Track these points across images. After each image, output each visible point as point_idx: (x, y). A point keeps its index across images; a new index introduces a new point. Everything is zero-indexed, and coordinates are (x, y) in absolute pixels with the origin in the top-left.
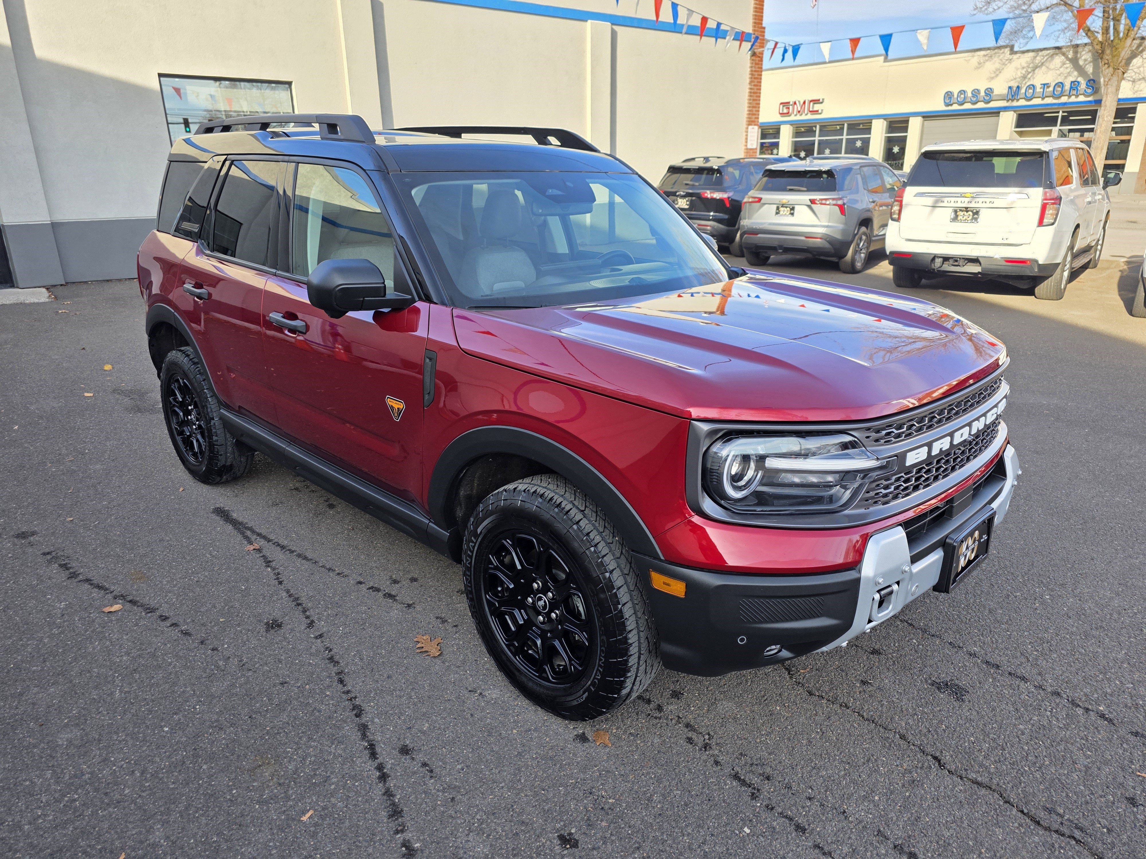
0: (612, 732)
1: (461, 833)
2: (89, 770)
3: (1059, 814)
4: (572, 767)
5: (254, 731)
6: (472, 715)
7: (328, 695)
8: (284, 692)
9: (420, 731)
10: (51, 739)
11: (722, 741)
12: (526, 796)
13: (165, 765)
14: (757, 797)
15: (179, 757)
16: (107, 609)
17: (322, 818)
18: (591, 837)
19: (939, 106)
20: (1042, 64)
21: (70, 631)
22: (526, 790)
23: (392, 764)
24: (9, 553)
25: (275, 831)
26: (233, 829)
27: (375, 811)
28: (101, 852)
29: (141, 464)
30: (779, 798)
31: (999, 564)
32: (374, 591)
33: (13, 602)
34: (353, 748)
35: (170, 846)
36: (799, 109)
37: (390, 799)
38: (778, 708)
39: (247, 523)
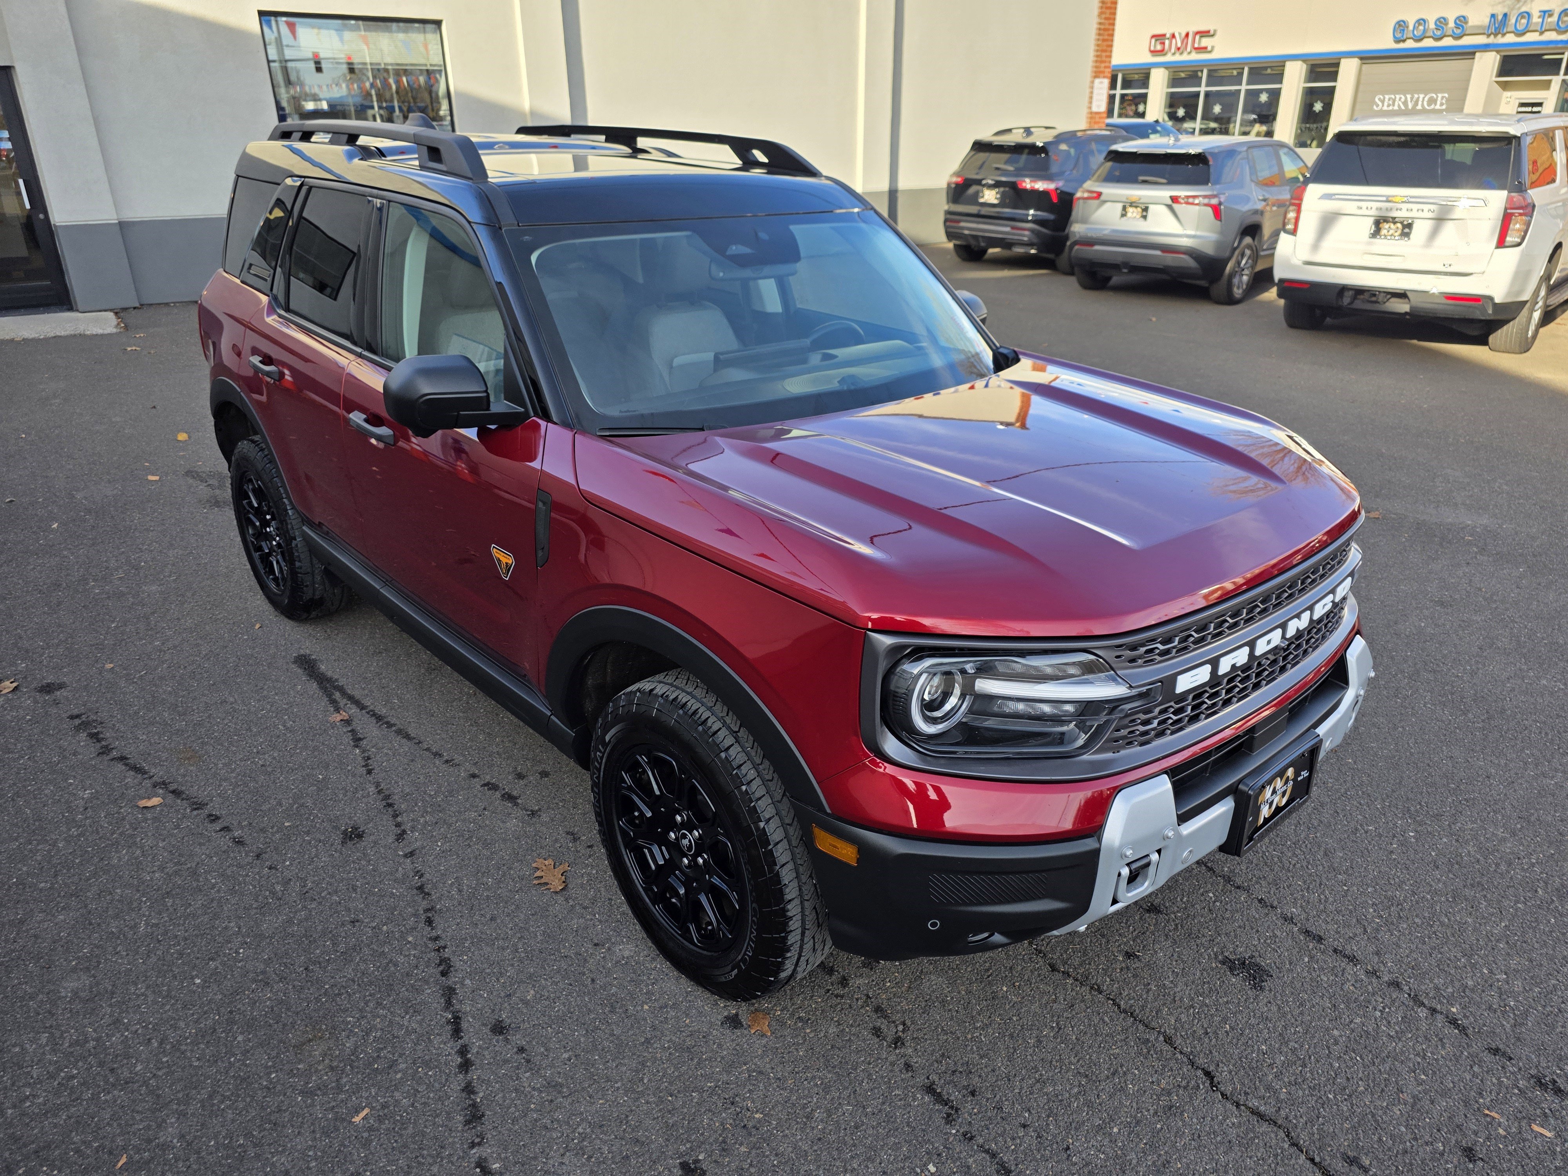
0: (774, 1015)
1: (555, 1152)
2: (95, 1035)
3: (1363, 1167)
4: (714, 1064)
5: (309, 989)
6: (593, 980)
7: (410, 942)
8: (354, 934)
9: (522, 1000)
10: (52, 988)
11: (921, 1035)
12: (647, 1102)
13: (190, 1033)
14: (954, 1120)
15: (209, 1022)
16: (143, 803)
17: (380, 1120)
18: (724, 1166)
19: (1387, 43)
21: (93, 832)
22: (649, 1095)
23: (480, 1047)
24: (27, 715)
25: (318, 1136)
26: (265, 1129)
27: (448, 1113)
28: (98, 1152)
29: (210, 586)
30: (983, 1124)
31: (1353, 780)
32: (489, 789)
33: (24, 787)
34: (432, 1021)
35: (184, 1149)
36: (1179, 45)
37: (469, 1098)
38: (1005, 989)
39: (337, 680)
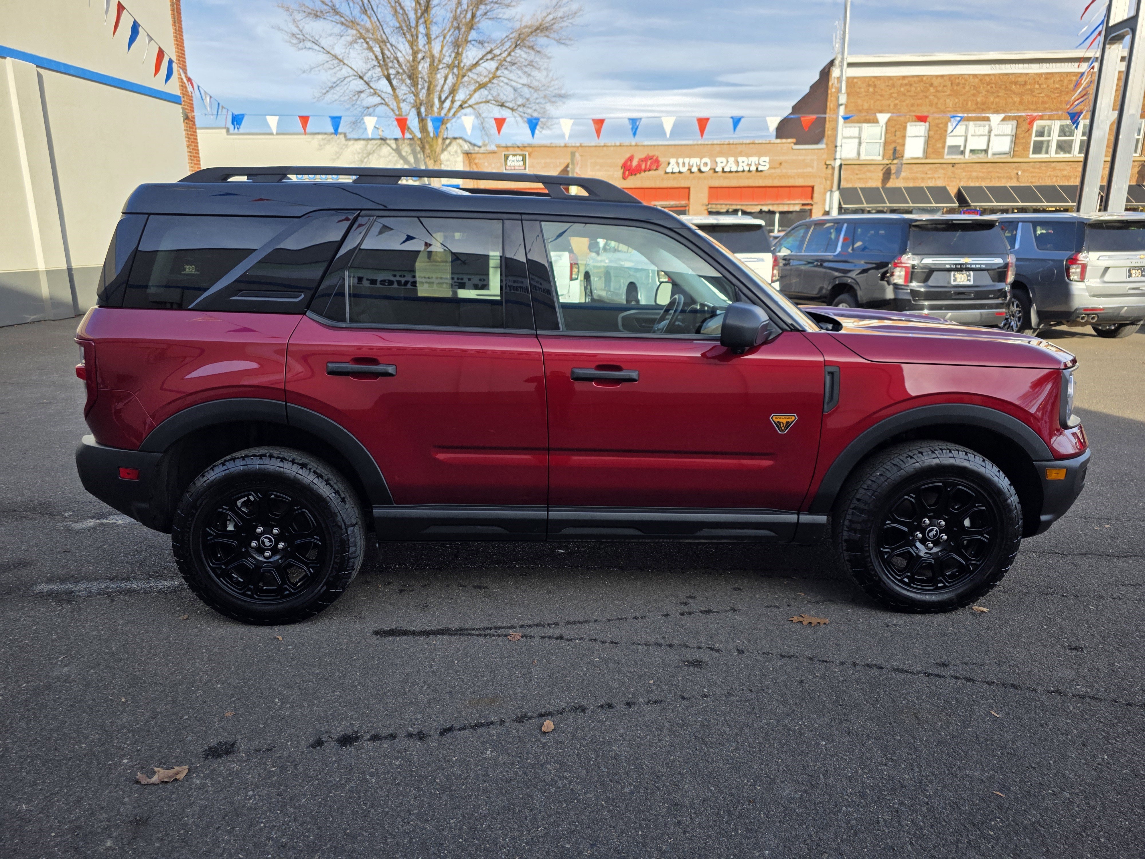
6: (918, 634)
8: (816, 685)
16: (547, 730)
20: (374, 151)
32: (689, 615)
39: (447, 628)
